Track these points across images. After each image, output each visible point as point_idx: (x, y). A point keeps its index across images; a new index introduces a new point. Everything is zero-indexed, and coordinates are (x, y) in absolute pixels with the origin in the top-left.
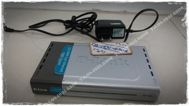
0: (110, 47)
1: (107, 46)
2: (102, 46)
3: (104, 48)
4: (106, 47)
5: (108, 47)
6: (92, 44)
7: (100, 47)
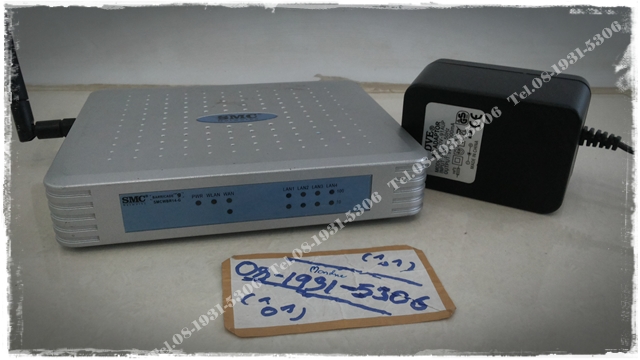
0: (335, 283)
2: (289, 279)
3: (298, 289)
4: (311, 284)
5: (321, 281)
6: (237, 268)
7: (281, 281)
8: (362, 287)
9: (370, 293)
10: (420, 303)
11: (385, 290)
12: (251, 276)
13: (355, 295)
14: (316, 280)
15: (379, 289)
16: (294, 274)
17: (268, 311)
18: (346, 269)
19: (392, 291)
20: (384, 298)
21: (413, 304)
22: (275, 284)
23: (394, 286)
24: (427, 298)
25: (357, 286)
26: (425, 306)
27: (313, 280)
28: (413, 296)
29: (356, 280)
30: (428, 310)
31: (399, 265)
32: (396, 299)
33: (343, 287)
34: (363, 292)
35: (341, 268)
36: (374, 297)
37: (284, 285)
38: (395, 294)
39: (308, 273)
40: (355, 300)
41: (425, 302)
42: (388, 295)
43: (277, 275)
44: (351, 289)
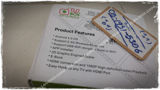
0: (126, 30)
2: (117, 21)
4: (120, 26)
6: (110, 10)
9: (130, 39)
12: (110, 14)
13: (126, 36)
15: (133, 40)
16: (120, 21)
17: (104, 23)
18: (133, 30)
19: (135, 43)
20: (131, 43)
21: (136, 50)
22: (113, 19)
23: (138, 42)
24: (142, 52)
25: (129, 35)
26: (138, 53)
27: (122, 26)
28: (138, 48)
29: (130, 33)
31: (147, 40)
32: (134, 45)
34: (129, 37)
35: (132, 28)
36: (129, 41)
37: (114, 21)
40: (124, 37)
41: (140, 52)
42: (133, 43)
43: (116, 18)
44: (127, 34)
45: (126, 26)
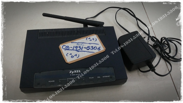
0: (82, 47)
1: (78, 46)
2: (73, 48)
3: (76, 50)
4: (78, 48)
5: (80, 47)
6: (62, 47)
7: (72, 49)
8: (88, 47)
9: (90, 48)
10: (99, 49)
11: (92, 47)
12: (66, 49)
13: (87, 49)
14: (79, 47)
15: (91, 47)
16: (74, 46)
17: (72, 57)
18: (84, 43)
19: (94, 47)
20: (93, 49)
21: (98, 49)
22: (71, 50)
23: (94, 46)
24: (100, 47)
25: (87, 47)
26: (100, 49)
27: (78, 47)
28: (98, 47)
29: (86, 46)
30: (101, 50)
32: (95, 49)
33: (84, 48)
34: (88, 48)
36: (91, 49)
37: (73, 50)
38: (94, 48)
39: (77, 46)
40: (87, 51)
41: (100, 48)
42: (93, 48)
43: (71, 47)
44: (86, 48)
45: (80, 46)
